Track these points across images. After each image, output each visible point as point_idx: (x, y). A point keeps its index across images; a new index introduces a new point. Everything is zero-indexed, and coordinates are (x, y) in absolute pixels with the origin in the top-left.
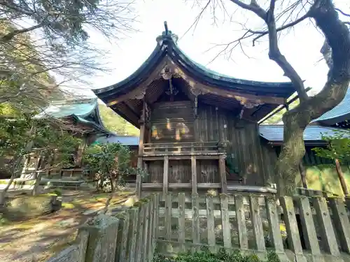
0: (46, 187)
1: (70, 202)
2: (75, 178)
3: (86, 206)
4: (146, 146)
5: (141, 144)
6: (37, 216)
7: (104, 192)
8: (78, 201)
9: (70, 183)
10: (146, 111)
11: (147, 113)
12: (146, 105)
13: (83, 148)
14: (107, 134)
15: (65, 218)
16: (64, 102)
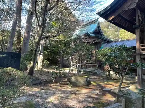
0: (81, 73)
1: (94, 82)
2: (93, 69)
3: (103, 85)
4: (142, 46)
5: (138, 45)
6: (82, 86)
7: (112, 79)
8: (98, 82)
9: (92, 72)
10: (139, 17)
11: (140, 18)
12: (139, 11)
13: (95, 52)
14: (108, 42)
15: (94, 90)
16: (81, 26)
